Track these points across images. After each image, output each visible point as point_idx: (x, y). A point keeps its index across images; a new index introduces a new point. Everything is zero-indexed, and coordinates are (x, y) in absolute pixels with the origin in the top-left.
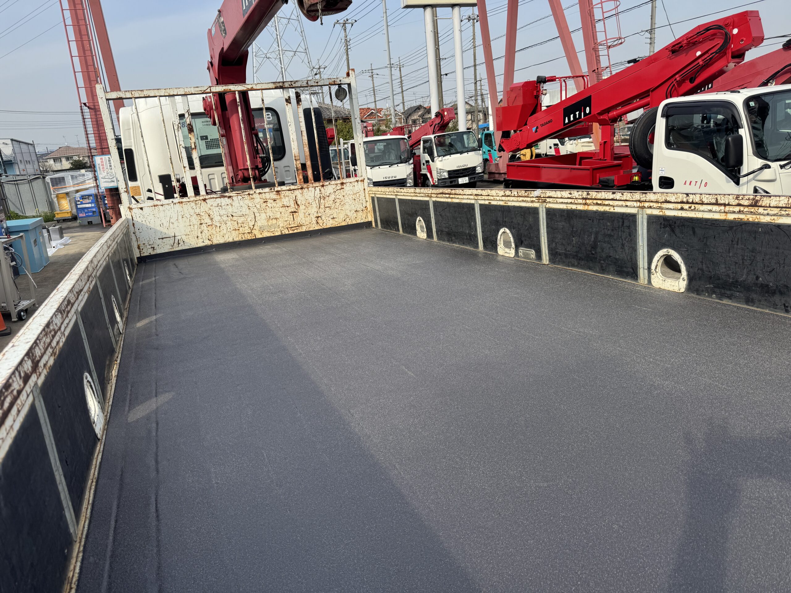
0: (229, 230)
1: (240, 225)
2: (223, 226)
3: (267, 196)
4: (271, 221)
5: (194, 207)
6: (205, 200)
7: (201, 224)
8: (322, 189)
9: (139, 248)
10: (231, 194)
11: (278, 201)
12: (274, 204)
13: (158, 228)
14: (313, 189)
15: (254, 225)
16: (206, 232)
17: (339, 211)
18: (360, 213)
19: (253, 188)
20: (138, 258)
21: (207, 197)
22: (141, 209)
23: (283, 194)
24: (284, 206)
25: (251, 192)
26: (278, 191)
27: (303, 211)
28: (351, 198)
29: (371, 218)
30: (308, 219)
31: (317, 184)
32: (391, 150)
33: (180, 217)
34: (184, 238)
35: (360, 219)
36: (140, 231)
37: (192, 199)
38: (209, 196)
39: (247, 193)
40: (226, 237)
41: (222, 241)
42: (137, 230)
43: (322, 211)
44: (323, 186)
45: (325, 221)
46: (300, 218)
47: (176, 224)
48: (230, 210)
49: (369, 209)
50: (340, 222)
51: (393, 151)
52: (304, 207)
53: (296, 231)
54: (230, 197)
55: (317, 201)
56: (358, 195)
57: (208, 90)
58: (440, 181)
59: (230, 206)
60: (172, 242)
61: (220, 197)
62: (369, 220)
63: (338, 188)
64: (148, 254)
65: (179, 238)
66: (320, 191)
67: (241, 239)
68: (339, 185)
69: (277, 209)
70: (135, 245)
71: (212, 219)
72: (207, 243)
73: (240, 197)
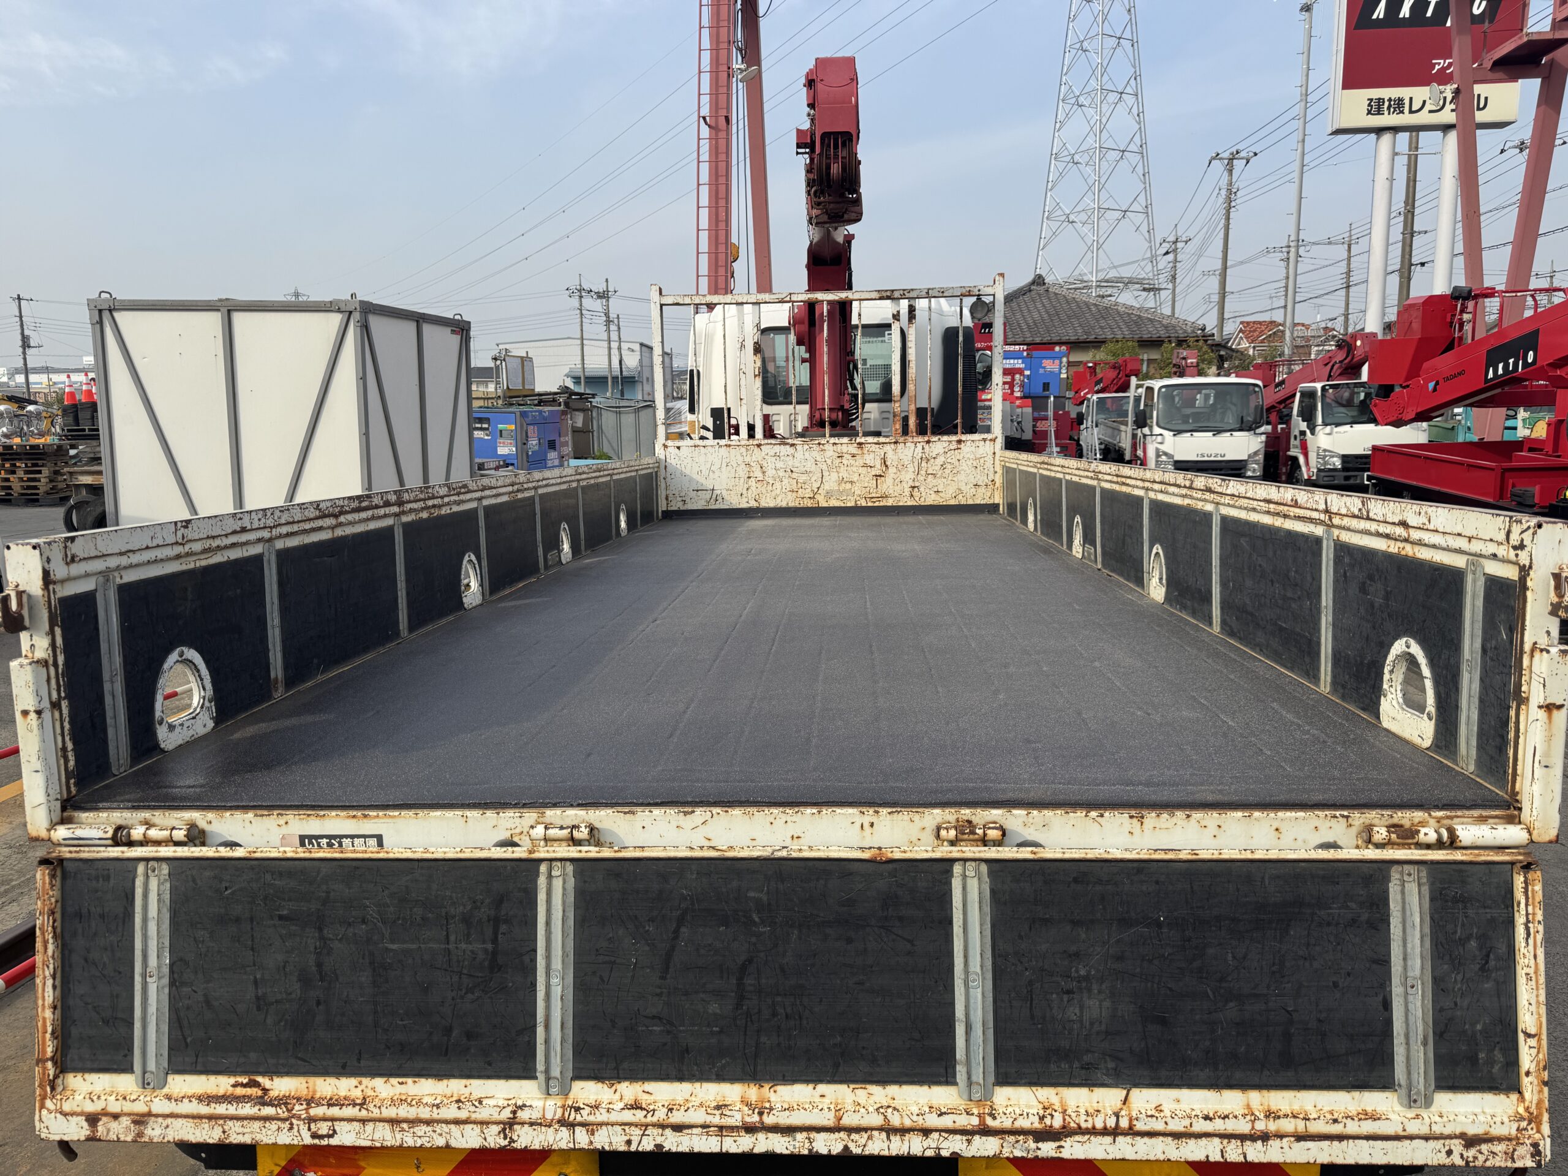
0: (784, 490)
1: (799, 485)
2: (778, 485)
3: (844, 448)
4: (843, 485)
5: (745, 454)
6: (759, 446)
7: (749, 477)
8: (927, 447)
9: (667, 499)
10: (795, 442)
11: (858, 457)
12: (852, 461)
13: (695, 476)
14: (913, 445)
15: (818, 488)
16: (754, 488)
17: (949, 482)
18: (982, 490)
19: (827, 435)
20: (663, 512)
21: (763, 442)
22: (679, 448)
23: (867, 447)
24: (865, 466)
25: (823, 441)
26: (860, 444)
27: (892, 475)
28: (970, 464)
29: (998, 499)
30: (898, 489)
31: (920, 439)
32: (1229, 405)
33: (724, 465)
34: (725, 493)
35: (981, 497)
36: (673, 476)
37: (743, 443)
38: (766, 441)
39: (817, 442)
40: (779, 499)
41: (772, 504)
42: (668, 475)
43: (922, 478)
44: (928, 442)
45: (923, 494)
46: (887, 485)
47: (717, 473)
48: (790, 463)
49: (997, 485)
50: (947, 497)
51: (1233, 408)
52: (894, 470)
53: (877, 504)
54: (793, 445)
55: (916, 464)
56: (982, 461)
57: (788, 299)
58: (1322, 474)
59: (791, 458)
60: (708, 497)
61: (780, 444)
62: (996, 502)
63: (953, 448)
64: (676, 509)
65: (719, 492)
66: (923, 449)
67: (798, 506)
68: (954, 443)
69: (855, 469)
70: (662, 493)
71: (764, 473)
72: (753, 504)
73: (806, 447)
